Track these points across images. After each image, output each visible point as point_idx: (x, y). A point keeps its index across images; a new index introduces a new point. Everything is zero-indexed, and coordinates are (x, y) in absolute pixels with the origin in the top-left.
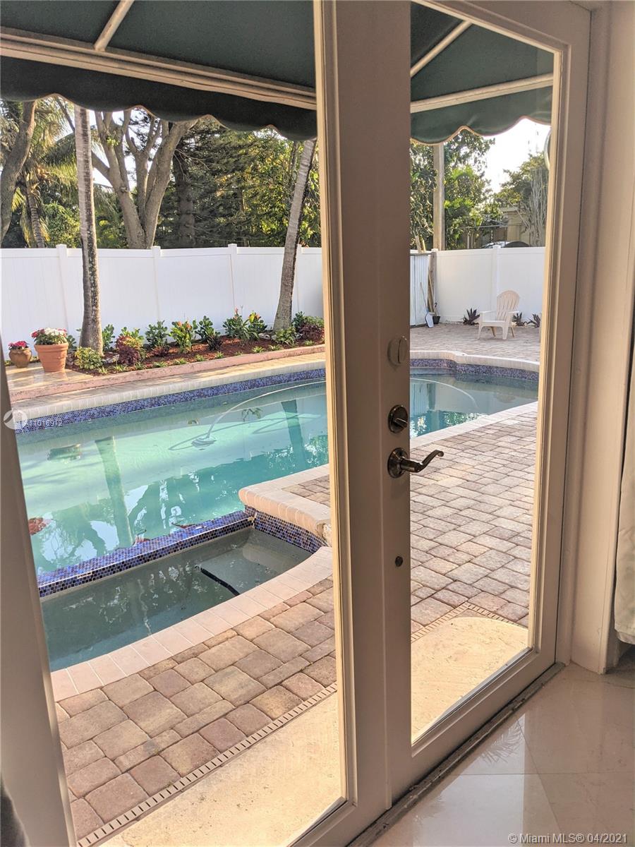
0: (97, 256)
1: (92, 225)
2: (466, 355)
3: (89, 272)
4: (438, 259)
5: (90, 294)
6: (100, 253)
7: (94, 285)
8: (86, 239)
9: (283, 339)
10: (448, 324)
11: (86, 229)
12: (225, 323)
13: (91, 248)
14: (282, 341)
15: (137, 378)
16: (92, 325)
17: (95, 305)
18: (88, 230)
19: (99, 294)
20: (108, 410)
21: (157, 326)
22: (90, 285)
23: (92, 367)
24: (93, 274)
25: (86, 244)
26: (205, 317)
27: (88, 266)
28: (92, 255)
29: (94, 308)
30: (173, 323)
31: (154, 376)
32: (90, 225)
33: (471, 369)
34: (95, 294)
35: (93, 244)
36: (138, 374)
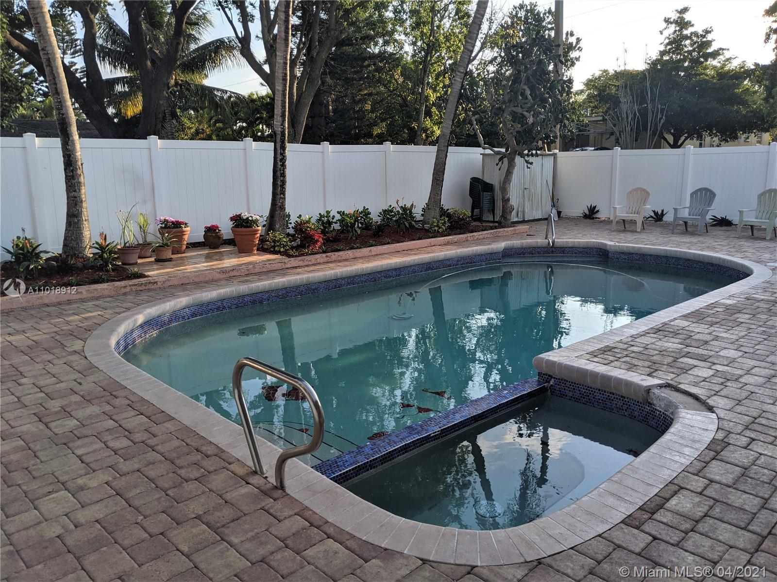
0: (287, 149)
1: (285, 120)
2: (617, 244)
3: (280, 163)
4: (559, 160)
5: (279, 183)
6: (289, 147)
7: (283, 175)
8: (280, 133)
9: (436, 228)
10: (569, 219)
11: (280, 124)
12: (381, 213)
13: (283, 142)
14: (435, 230)
15: (326, 259)
16: (279, 212)
17: (283, 193)
18: (282, 125)
19: (287, 184)
20: (313, 287)
21: (326, 214)
22: (279, 175)
23: (282, 250)
24: (283, 165)
25: (279, 137)
26: (364, 207)
27: (279, 157)
28: (283, 148)
29: (282, 196)
30: (338, 212)
31: (339, 258)
32: (284, 120)
33: (623, 256)
34: (284, 183)
35: (285, 137)
36: (327, 256)
